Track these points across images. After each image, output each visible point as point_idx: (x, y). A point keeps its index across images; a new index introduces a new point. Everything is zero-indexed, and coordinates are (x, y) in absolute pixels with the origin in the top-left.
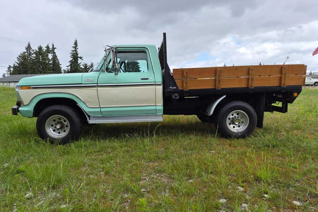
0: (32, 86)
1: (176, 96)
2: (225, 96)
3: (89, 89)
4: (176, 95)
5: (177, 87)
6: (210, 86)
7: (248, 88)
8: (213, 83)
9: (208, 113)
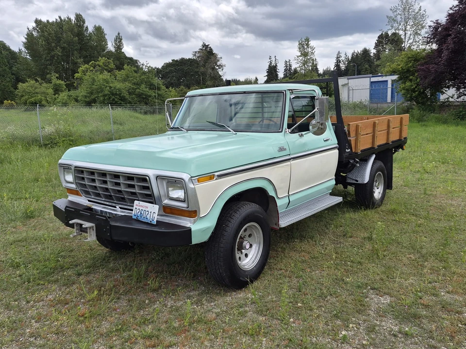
0: (216, 174)
1: (357, 162)
2: (374, 156)
3: (283, 166)
4: (357, 160)
5: (351, 150)
6: (369, 146)
7: (387, 144)
8: (371, 141)
9: (358, 179)
